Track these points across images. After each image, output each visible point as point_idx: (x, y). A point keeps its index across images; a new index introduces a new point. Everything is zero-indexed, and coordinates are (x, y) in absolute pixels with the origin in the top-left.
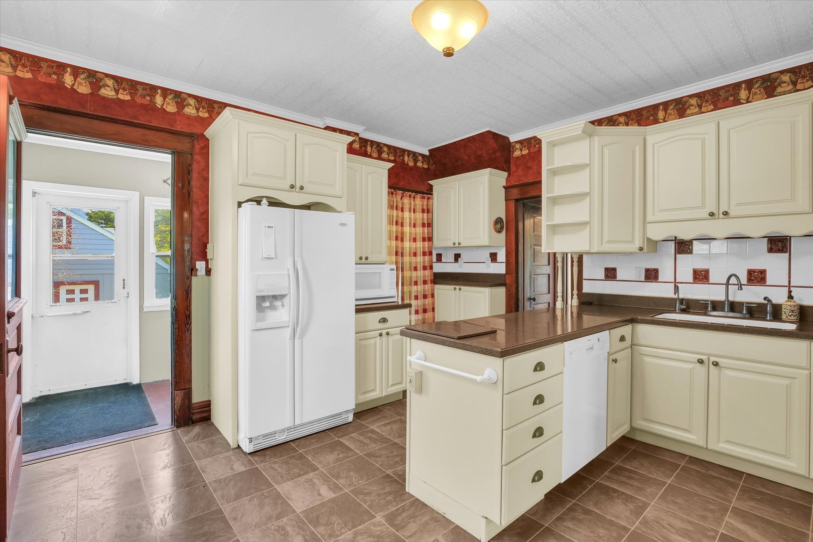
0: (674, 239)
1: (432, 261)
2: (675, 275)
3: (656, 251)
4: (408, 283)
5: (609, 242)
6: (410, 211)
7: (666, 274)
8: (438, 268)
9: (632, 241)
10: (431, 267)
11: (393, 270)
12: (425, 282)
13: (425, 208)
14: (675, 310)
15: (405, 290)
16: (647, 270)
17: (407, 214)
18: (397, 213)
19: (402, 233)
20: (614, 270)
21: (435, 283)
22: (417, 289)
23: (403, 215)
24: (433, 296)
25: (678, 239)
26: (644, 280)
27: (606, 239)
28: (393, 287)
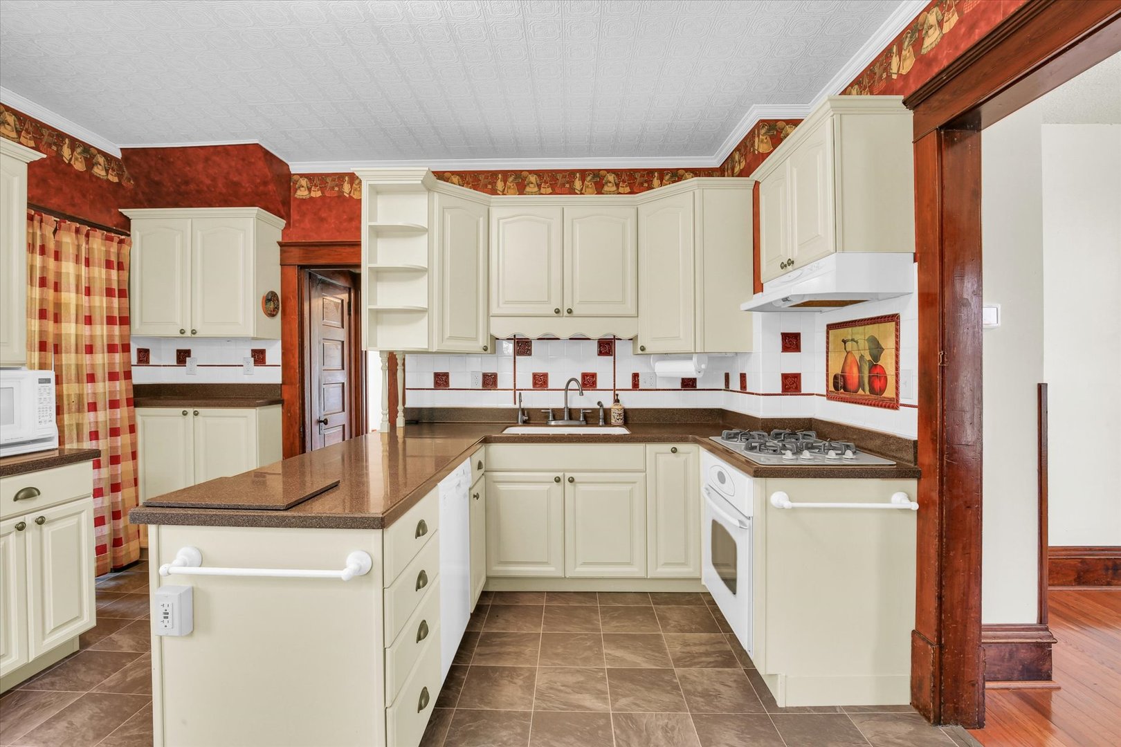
0: (513, 337)
1: (130, 362)
2: (515, 381)
3: (495, 353)
4: (74, 408)
5: (451, 338)
6: (77, 260)
7: (505, 380)
8: (142, 376)
9: (476, 339)
10: (128, 375)
11: (48, 381)
12: (114, 404)
13: (113, 258)
14: (517, 423)
15: (66, 423)
16: (485, 375)
17: (69, 268)
18: (43, 261)
19: (58, 305)
20: (446, 375)
21: (136, 405)
22: (97, 417)
23: (59, 267)
24: (132, 429)
25: (517, 337)
26: (481, 388)
27: (447, 334)
28: (47, 418)
